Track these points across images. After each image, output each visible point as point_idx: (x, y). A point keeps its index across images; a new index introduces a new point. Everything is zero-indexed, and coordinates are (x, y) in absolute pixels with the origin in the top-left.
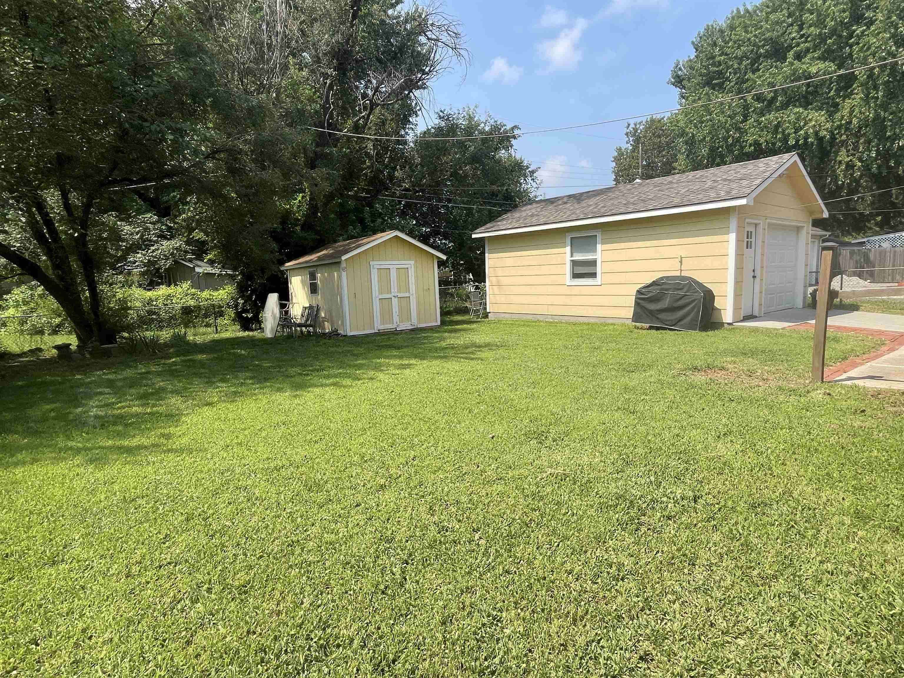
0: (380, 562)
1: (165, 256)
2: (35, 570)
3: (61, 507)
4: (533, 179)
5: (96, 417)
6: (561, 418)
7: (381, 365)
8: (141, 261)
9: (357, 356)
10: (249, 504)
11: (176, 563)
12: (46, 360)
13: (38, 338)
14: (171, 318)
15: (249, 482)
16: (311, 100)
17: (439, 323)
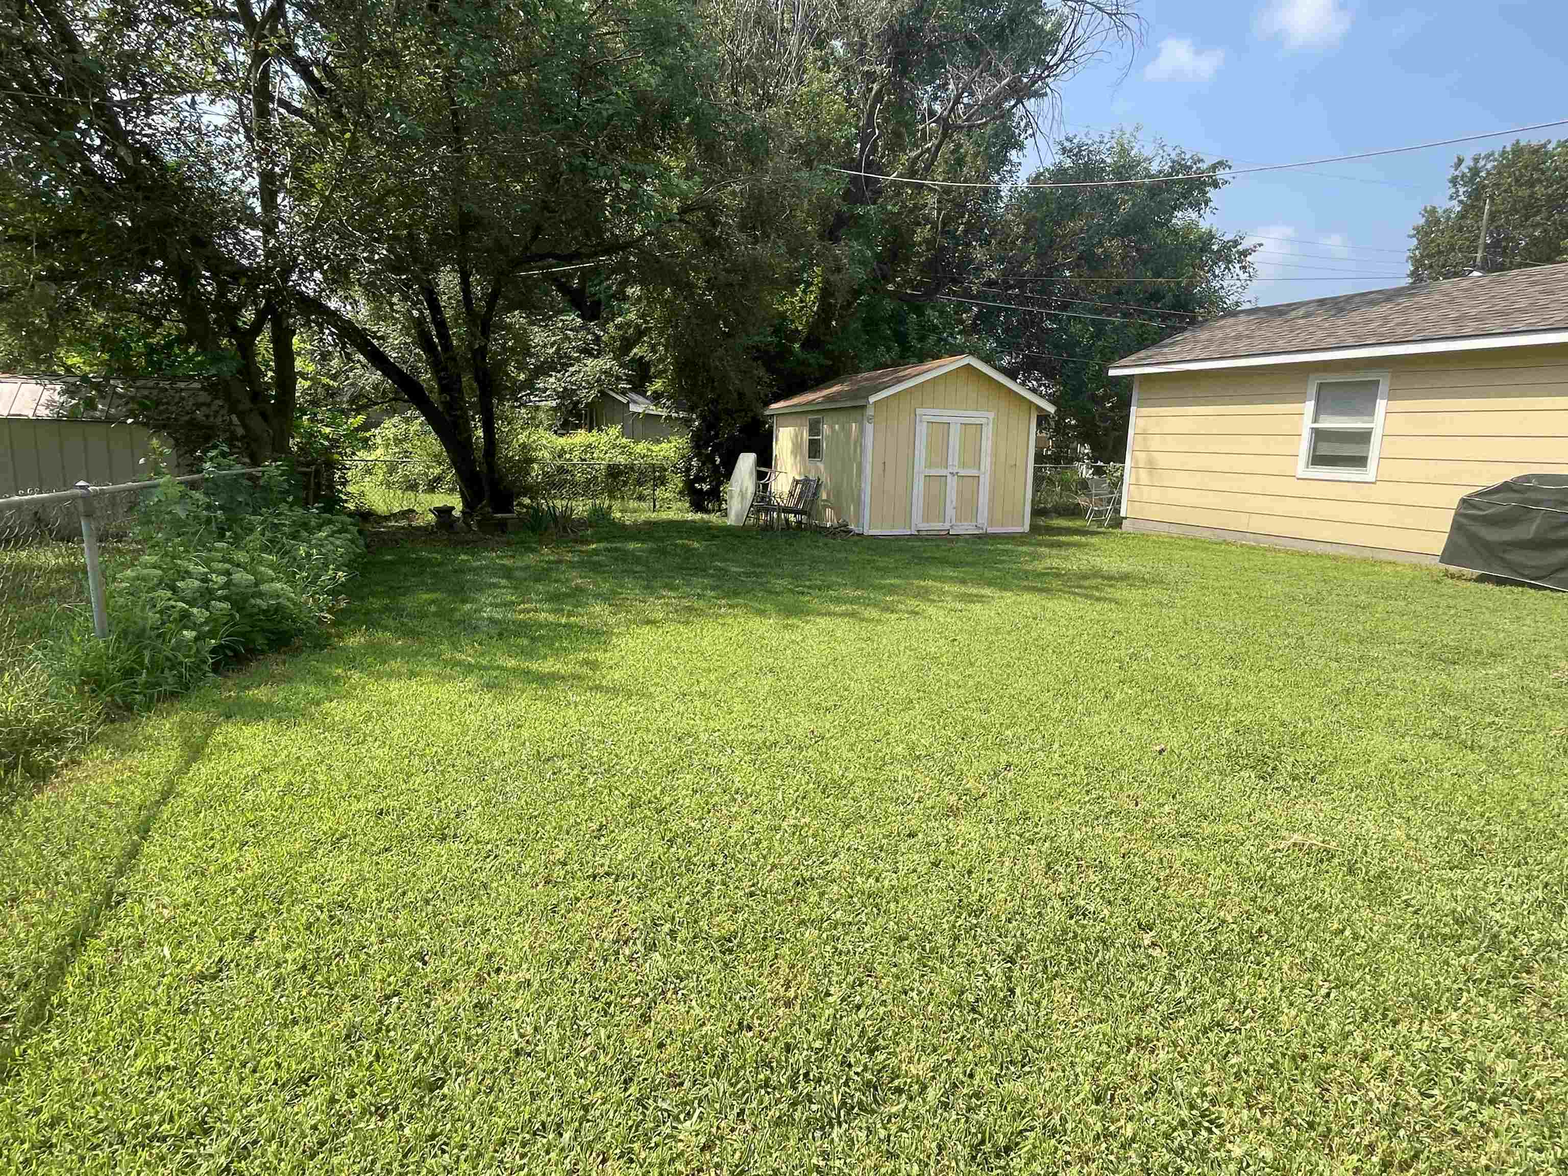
0: (961, 948)
1: (588, 382)
2: (418, 842)
3: (450, 752)
4: (1244, 267)
5: (491, 620)
6: (1303, 734)
7: (927, 591)
8: (555, 390)
9: (885, 571)
10: (726, 798)
11: (618, 876)
12: (419, 528)
13: (411, 494)
14: (589, 481)
15: (724, 761)
16: (840, 120)
17: (1026, 528)
